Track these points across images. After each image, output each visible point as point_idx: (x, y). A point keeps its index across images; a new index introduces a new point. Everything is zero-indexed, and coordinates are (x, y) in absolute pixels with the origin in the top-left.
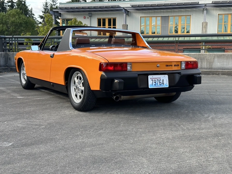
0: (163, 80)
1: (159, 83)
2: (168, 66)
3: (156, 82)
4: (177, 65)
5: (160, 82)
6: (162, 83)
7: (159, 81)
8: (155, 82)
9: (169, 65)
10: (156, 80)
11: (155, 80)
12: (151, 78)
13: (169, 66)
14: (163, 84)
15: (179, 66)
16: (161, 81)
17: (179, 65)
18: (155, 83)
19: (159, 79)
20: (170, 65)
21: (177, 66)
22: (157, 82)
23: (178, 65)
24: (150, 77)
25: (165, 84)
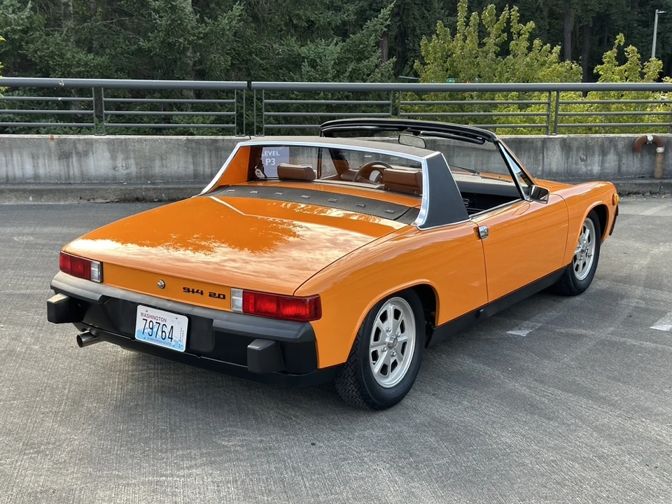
0: (172, 327)
1: (160, 333)
2: (189, 291)
3: (152, 329)
4: (219, 295)
5: (163, 332)
6: (167, 336)
7: (161, 326)
8: (151, 327)
9: (193, 290)
10: (154, 321)
11: (151, 321)
12: (142, 314)
13: (193, 292)
14: (172, 339)
15: (224, 298)
16: (167, 330)
17: (224, 296)
18: (149, 330)
19: (162, 323)
20: (197, 291)
21: (219, 297)
22: (155, 330)
23: (222, 296)
24: (140, 309)
25: (175, 341)
